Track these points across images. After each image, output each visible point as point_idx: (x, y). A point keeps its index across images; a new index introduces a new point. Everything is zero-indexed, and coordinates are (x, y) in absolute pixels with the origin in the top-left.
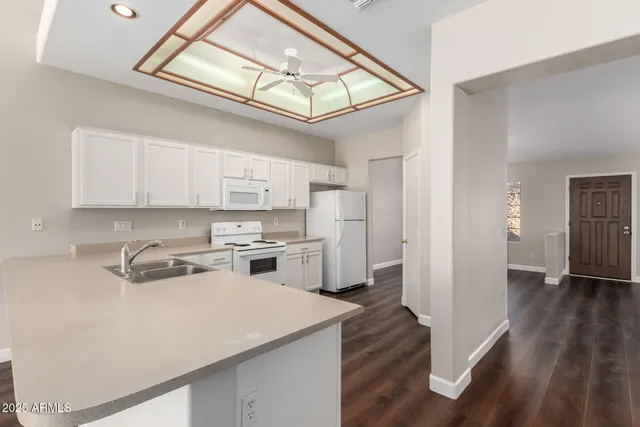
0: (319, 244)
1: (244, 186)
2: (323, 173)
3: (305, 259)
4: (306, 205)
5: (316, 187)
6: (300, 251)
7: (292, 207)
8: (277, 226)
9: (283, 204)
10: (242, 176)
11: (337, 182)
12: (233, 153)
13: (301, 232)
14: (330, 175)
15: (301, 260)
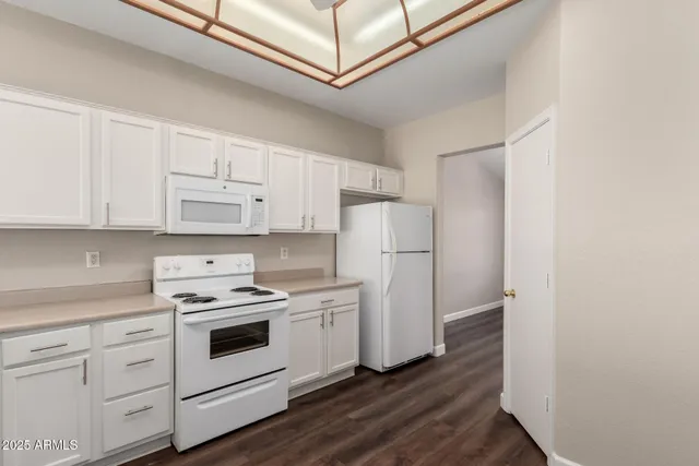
0: (355, 291)
1: (213, 191)
2: (362, 176)
3: (328, 318)
4: (335, 226)
5: (350, 199)
6: (319, 306)
7: (308, 230)
8: (285, 261)
9: (292, 225)
10: (210, 171)
11: (386, 190)
12: (187, 130)
13: (328, 271)
14: (374, 180)
15: (319, 320)
